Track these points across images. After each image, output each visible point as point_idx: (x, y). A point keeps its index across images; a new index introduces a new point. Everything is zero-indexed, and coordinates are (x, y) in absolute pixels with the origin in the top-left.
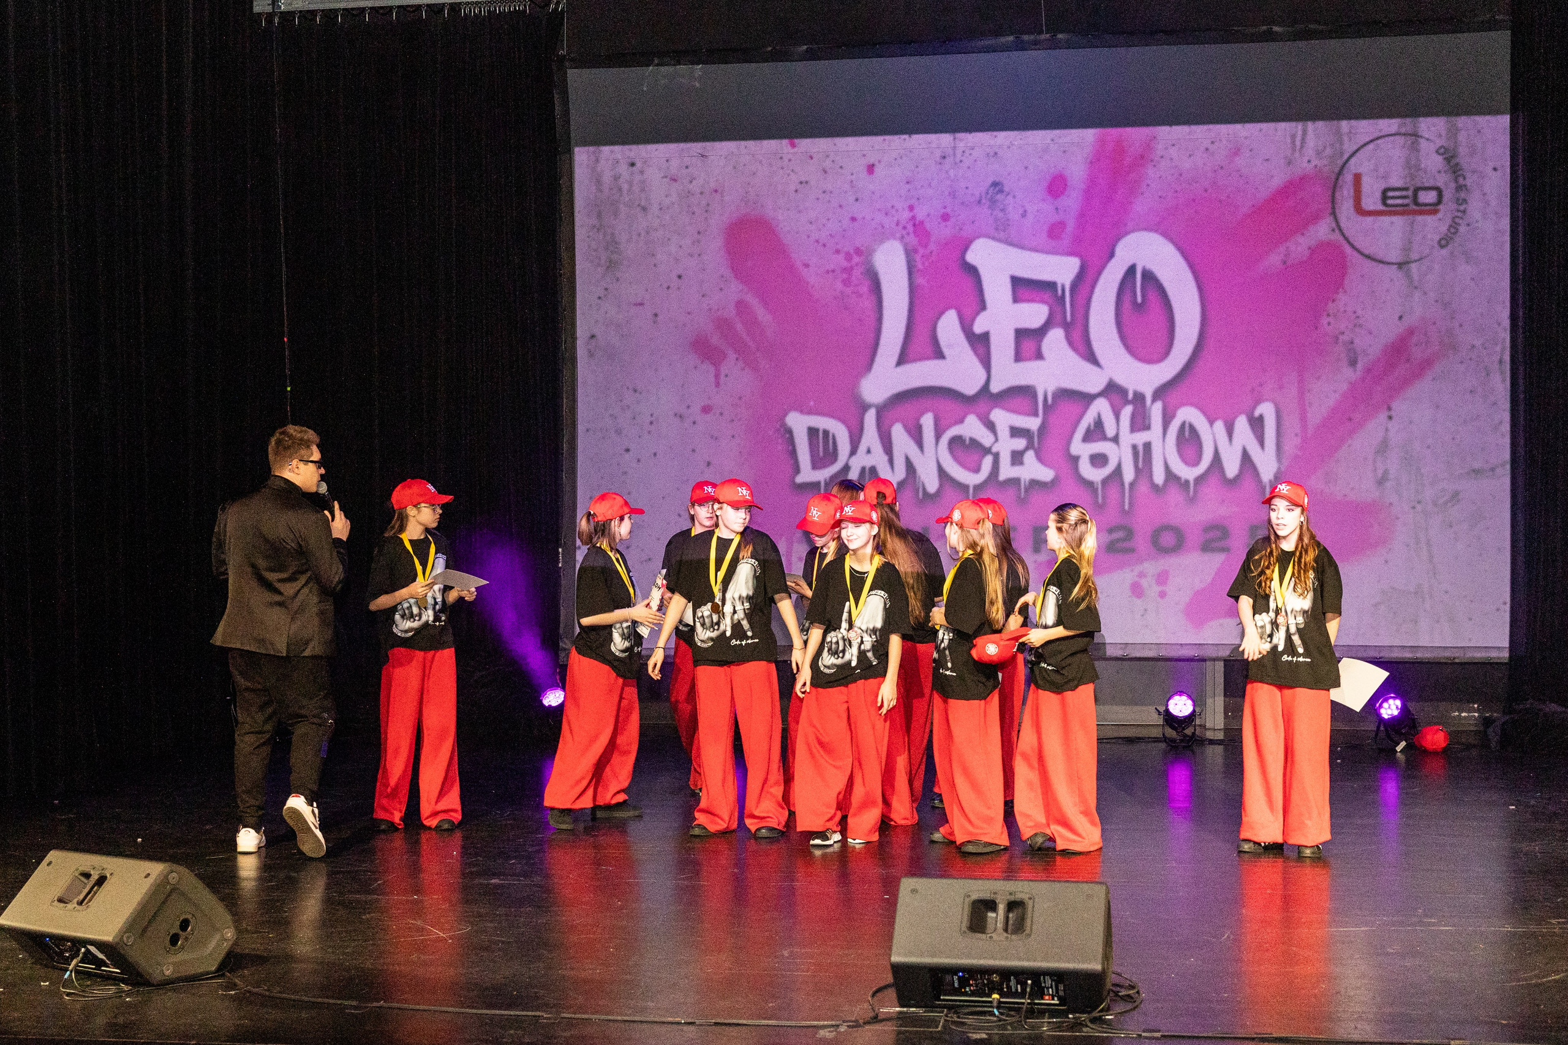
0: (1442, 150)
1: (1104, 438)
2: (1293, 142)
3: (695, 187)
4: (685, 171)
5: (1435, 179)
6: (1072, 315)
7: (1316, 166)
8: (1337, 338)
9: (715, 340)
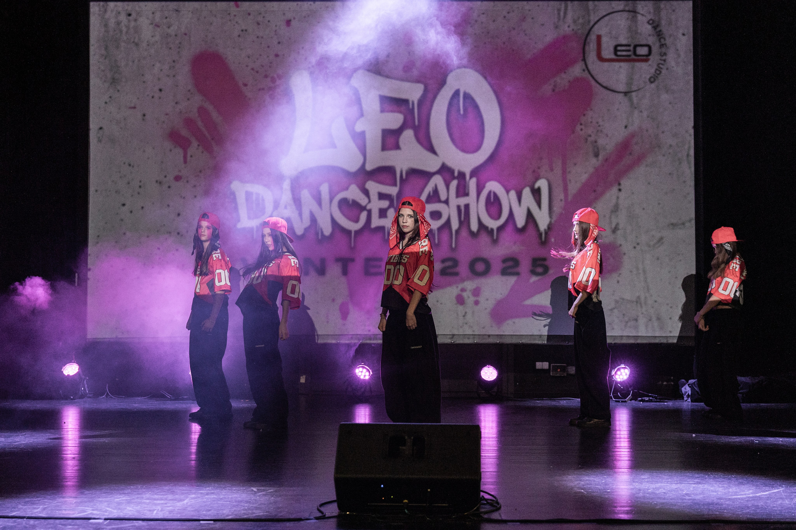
0: (651, 22)
1: (439, 201)
2: (559, 14)
3: (171, 31)
4: (165, 21)
5: (647, 40)
6: (419, 121)
7: (573, 30)
8: (587, 139)
9: (184, 132)
